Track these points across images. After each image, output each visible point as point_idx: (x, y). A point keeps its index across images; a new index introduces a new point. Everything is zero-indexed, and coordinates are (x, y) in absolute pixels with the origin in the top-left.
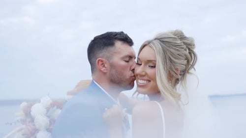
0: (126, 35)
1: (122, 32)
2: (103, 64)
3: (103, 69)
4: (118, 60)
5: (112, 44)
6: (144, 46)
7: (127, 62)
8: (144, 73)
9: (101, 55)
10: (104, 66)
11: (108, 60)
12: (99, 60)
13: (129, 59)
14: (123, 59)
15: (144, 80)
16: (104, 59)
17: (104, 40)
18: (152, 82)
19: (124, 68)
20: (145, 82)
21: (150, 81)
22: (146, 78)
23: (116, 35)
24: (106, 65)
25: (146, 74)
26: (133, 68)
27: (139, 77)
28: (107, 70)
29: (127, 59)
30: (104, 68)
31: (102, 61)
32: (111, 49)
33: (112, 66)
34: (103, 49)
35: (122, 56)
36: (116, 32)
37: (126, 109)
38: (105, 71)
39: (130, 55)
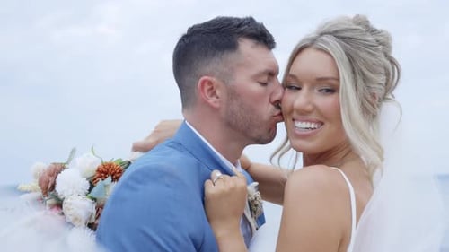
0: (262, 26)
1: (252, 19)
2: (212, 88)
3: (212, 100)
4: (245, 81)
5: (232, 46)
6: (299, 51)
7: (264, 84)
8: (309, 107)
9: (208, 69)
10: (214, 94)
11: (224, 81)
12: (204, 82)
13: (269, 79)
14: (256, 78)
15: (311, 121)
16: (214, 80)
17: (214, 37)
18: (327, 126)
19: (258, 99)
20: (313, 126)
21: (322, 124)
22: (314, 116)
23: (239, 26)
24: (218, 92)
25: (315, 108)
26: (276, 97)
27: (295, 115)
28: (220, 102)
29: (264, 79)
30: (214, 98)
31: (210, 83)
32: (231, 57)
33: (233, 94)
34: (213, 55)
35: (254, 72)
36: (238, 19)
37: (256, 184)
38: (217, 105)
39: (271, 69)
